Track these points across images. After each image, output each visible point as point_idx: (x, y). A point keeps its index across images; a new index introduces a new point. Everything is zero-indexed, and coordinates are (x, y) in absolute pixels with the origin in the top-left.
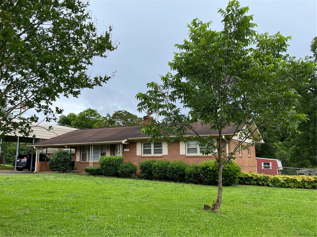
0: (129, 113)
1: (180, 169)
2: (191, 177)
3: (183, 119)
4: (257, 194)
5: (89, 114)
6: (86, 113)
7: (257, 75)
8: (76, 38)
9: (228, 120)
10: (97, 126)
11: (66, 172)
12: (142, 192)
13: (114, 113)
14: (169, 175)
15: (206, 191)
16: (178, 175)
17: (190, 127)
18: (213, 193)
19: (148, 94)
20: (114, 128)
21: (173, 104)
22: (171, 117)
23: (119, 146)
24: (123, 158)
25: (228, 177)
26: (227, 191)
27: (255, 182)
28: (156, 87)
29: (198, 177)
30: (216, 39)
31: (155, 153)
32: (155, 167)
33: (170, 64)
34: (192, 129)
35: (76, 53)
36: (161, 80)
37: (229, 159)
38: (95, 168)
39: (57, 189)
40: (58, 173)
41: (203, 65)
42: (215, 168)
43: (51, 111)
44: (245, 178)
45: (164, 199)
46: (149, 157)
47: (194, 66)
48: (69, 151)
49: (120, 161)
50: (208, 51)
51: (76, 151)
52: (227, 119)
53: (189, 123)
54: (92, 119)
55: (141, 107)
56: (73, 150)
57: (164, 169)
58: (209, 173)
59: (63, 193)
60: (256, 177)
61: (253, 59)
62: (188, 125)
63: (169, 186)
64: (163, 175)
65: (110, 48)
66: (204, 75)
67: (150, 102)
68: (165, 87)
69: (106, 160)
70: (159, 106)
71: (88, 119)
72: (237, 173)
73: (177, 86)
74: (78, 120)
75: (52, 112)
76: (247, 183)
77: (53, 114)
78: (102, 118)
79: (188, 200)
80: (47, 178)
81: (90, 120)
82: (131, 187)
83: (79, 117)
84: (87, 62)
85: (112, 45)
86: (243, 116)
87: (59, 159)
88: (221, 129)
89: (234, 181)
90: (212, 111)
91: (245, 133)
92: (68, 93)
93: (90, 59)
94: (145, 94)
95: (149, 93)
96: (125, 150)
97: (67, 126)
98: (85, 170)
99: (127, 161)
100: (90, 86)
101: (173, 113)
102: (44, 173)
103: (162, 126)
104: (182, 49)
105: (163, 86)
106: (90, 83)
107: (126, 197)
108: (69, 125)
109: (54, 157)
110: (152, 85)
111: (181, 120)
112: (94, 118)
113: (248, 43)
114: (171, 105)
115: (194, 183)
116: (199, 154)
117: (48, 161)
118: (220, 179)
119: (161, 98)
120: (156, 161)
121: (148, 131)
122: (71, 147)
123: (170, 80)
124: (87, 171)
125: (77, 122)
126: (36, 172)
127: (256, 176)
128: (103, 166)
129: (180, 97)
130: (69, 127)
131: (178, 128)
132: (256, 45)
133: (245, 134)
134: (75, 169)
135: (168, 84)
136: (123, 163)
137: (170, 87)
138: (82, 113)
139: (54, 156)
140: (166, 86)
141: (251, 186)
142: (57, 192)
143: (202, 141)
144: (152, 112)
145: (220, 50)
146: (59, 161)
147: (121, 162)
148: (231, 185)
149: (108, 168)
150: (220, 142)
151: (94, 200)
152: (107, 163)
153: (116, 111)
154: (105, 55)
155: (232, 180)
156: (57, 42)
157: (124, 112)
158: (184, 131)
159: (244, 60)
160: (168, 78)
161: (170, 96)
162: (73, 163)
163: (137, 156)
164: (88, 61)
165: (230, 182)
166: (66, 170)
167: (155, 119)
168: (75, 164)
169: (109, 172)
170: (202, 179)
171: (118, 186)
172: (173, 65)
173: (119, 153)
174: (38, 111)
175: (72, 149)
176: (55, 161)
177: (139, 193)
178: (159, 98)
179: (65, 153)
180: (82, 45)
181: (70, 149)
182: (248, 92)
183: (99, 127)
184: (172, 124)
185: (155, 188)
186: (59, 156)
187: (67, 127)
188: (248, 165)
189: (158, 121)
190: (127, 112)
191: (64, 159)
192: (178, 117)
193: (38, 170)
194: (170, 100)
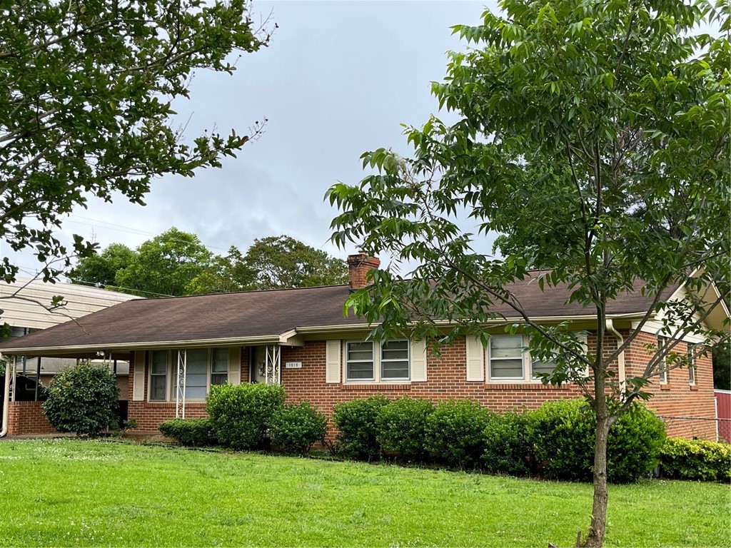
0: (300, 244)
1: (467, 429)
2: (502, 453)
3: (478, 268)
4: (720, 509)
5: (172, 248)
6: (161, 244)
7: (723, 124)
8: (137, 11)
9: (627, 270)
10: (199, 287)
11: (102, 435)
12: (347, 503)
13: (253, 244)
14: (432, 446)
15: (554, 499)
16: (461, 447)
17: (503, 295)
18: (575, 508)
19: (366, 189)
20: (255, 295)
21: (446, 221)
22: (440, 264)
23: (271, 353)
24: (281, 391)
25: (624, 455)
26: (621, 500)
27: (713, 472)
28: (393, 166)
29: (526, 454)
30: (587, 7)
31: (385, 374)
32: (387, 421)
33: (437, 90)
34: (509, 300)
35: (137, 60)
36: (409, 142)
37: (630, 400)
38: (191, 423)
39: (73, 493)
40: (77, 438)
41: (547, 93)
42: (581, 425)
43: (59, 249)
44: (680, 457)
45: (418, 527)
46: (365, 389)
47: (516, 97)
48: (111, 367)
49: (274, 399)
50: (564, 48)
51: (131, 367)
52: (622, 269)
53: (500, 282)
54: (183, 262)
55: (342, 229)
56: (123, 365)
57: (416, 428)
58: (561, 440)
59: (95, 505)
60: (715, 456)
61: (710, 71)
62: (495, 288)
63: (432, 482)
64: (413, 448)
65: (247, 42)
66: (550, 126)
67: (374, 213)
68: (421, 165)
69: (228, 397)
70: (401, 227)
71: (168, 264)
72: (654, 442)
73: (461, 160)
74: (136, 266)
75: (63, 250)
76: (686, 472)
77: (64, 256)
78: (213, 261)
79: (494, 529)
80: (41, 454)
81: (174, 268)
82: (311, 486)
83: (141, 259)
84: (171, 87)
85: (253, 32)
86: (676, 261)
87: (77, 394)
88: (602, 300)
89: (643, 468)
90: (574, 244)
91: (680, 314)
92: (109, 187)
93: (180, 77)
94: (357, 187)
95: (368, 185)
96: (288, 365)
97: (102, 287)
98: (160, 429)
99: (295, 401)
100: (183, 168)
101: (446, 251)
102: (31, 439)
103: (413, 293)
104: (477, 41)
105: (416, 162)
106: (183, 158)
107: (294, 519)
108: (108, 284)
109: (61, 388)
110: (379, 157)
111: (472, 274)
112: (188, 260)
113: (692, 19)
114: (439, 223)
115: (512, 473)
116: (528, 378)
117: (42, 398)
118: (601, 465)
119: (408, 200)
120: (388, 401)
121: (366, 308)
122: (116, 354)
123: (436, 142)
124: (167, 431)
125: (134, 273)
126: (5, 435)
127: (717, 451)
128: (217, 417)
129: (470, 197)
130: (110, 289)
131: (462, 298)
132: (717, 25)
133: (683, 318)
134: (128, 427)
135: (429, 156)
136: (283, 407)
137: (438, 163)
138: (151, 244)
139: (64, 383)
140: (424, 161)
141: (698, 483)
142: (75, 500)
143: (540, 339)
144: (378, 245)
145: (600, 41)
146: (78, 399)
147: (277, 403)
148: (633, 481)
149: (235, 424)
150: (600, 343)
151: (191, 527)
152: (230, 408)
153: (259, 239)
154: (228, 65)
155: (636, 463)
156: (76, 24)
157: (283, 242)
158: (483, 307)
159: (678, 73)
160: (431, 134)
161: (437, 195)
162: (124, 404)
163: (328, 385)
164: (173, 84)
165: (630, 470)
166: (100, 429)
167: (388, 270)
168: (130, 409)
169: (238, 437)
170: (540, 459)
171: (269, 481)
172: (447, 94)
173: (270, 374)
174: (16, 247)
175: (118, 361)
176: (66, 400)
177: (335, 505)
178: (400, 200)
179: (98, 375)
180: (156, 34)
181: (113, 361)
182: (694, 180)
183: (205, 290)
184: (443, 285)
185: (387, 487)
186: (79, 385)
187: (102, 291)
188: (688, 416)
189: (398, 276)
190: (294, 242)
191: (96, 393)
192: (463, 262)
193: (11, 427)
194: (439, 208)
